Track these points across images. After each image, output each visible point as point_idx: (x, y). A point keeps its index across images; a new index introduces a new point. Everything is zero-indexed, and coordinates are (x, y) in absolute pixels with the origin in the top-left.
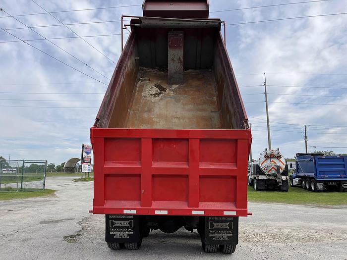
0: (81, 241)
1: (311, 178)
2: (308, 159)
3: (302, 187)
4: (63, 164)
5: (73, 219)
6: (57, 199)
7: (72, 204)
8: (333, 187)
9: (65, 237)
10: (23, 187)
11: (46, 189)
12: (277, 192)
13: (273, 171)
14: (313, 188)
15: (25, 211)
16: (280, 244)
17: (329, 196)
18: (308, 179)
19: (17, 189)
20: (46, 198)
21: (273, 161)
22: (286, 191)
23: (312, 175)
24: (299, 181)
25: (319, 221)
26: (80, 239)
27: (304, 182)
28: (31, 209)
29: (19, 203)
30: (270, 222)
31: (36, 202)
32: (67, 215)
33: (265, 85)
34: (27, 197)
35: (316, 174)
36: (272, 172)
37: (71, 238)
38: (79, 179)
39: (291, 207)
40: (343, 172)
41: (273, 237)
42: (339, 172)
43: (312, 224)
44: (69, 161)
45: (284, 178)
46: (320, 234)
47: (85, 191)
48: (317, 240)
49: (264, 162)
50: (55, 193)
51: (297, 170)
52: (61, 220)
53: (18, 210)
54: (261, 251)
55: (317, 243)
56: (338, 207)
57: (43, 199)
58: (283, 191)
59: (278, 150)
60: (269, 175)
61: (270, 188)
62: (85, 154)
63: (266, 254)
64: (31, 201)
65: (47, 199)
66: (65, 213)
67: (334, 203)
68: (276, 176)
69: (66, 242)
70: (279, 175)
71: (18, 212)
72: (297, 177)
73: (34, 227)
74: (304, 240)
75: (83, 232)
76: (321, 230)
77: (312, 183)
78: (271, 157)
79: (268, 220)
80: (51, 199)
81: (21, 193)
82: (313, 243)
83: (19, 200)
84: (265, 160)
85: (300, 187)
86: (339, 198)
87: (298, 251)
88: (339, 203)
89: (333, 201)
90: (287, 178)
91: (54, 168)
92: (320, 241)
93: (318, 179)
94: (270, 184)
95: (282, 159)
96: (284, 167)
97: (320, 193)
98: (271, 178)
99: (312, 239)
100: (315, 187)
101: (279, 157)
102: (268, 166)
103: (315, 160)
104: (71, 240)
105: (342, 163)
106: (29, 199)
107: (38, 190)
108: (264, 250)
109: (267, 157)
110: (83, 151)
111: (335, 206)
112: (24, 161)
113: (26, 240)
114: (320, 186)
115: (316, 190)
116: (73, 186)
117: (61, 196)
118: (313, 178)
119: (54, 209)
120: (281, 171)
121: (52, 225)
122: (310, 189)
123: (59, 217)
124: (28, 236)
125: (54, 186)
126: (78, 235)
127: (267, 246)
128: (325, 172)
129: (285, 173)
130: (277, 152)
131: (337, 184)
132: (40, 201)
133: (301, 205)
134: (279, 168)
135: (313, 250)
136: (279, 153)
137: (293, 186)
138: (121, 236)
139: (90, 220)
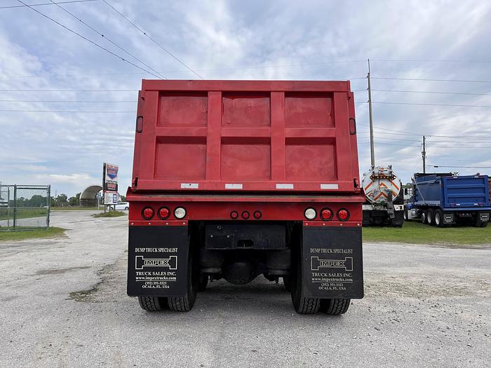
0: (98, 299)
1: (435, 208)
2: (433, 181)
3: (421, 222)
4: (78, 195)
5: (88, 267)
6: (66, 240)
7: (90, 247)
8: (467, 220)
9: (73, 294)
10: (17, 225)
11: (52, 228)
12: (386, 228)
13: (383, 199)
14: (437, 222)
15: (17, 258)
16: (413, 300)
17: (462, 232)
18: (430, 209)
19: (9, 227)
20: (50, 240)
21: (382, 184)
22: (400, 226)
23: (437, 203)
24: (417, 213)
25: (458, 266)
26: (98, 296)
27: (423, 214)
28: (26, 254)
29: (9, 247)
30: (387, 268)
31: (35, 244)
32: (80, 262)
33: (368, 77)
34: (23, 239)
35: (443, 202)
36: (381, 200)
37: (82, 295)
38: (102, 214)
39: (410, 247)
40: (482, 199)
41: (398, 288)
42: (476, 199)
43: (451, 270)
44: (86, 191)
45: (397, 208)
46: (468, 285)
47: (110, 230)
48: (467, 293)
49: (369, 185)
50: (65, 232)
51: (415, 198)
52: (70, 269)
53: (6, 256)
54: (386, 311)
55: (468, 297)
56: (480, 246)
57: (46, 240)
58: (395, 226)
59: (391, 167)
60: (376, 204)
61: (377, 222)
62: (108, 178)
63: (394, 315)
64: (26, 244)
65: (52, 240)
66: (77, 259)
67: (471, 241)
68: (386, 206)
69: (73, 301)
70: (390, 204)
71: (5, 258)
72: (413, 207)
73: (25, 280)
74: (447, 294)
75: (102, 286)
76: (467, 278)
77: (437, 215)
78: (380, 177)
79: (384, 265)
80: (58, 241)
81: (15, 233)
82: (463, 297)
83: (10, 243)
84: (371, 184)
85: (418, 220)
86: (476, 235)
87: (444, 310)
88: (480, 242)
89: (470, 240)
90: (401, 208)
91: (65, 201)
92: (472, 294)
93: (445, 209)
94: (378, 217)
95: (396, 181)
96: (397, 192)
97: (448, 229)
98: (378, 208)
99: (458, 291)
100: (441, 220)
101: (391, 178)
102: (376, 192)
103: (442, 182)
104: (82, 297)
105: (482, 185)
106: (25, 241)
107: (39, 228)
108: (390, 308)
109: (374, 178)
110: (104, 173)
111: (474, 246)
112: (15, 186)
113: (8, 299)
114: (448, 219)
115: (443, 225)
116: (93, 223)
117: (74, 237)
118: (438, 207)
119: (62, 253)
120: (394, 198)
121: (55, 276)
122: (433, 224)
123: (67, 265)
124: (13, 292)
125: (66, 224)
126: (95, 290)
127: (392, 302)
128: (456, 199)
129: (399, 201)
130: (389, 170)
131: (473, 216)
132: (42, 244)
133: (425, 245)
134: (391, 193)
135: (466, 308)
136: (391, 172)
137: (407, 220)
138: (155, 286)
139: (115, 268)
